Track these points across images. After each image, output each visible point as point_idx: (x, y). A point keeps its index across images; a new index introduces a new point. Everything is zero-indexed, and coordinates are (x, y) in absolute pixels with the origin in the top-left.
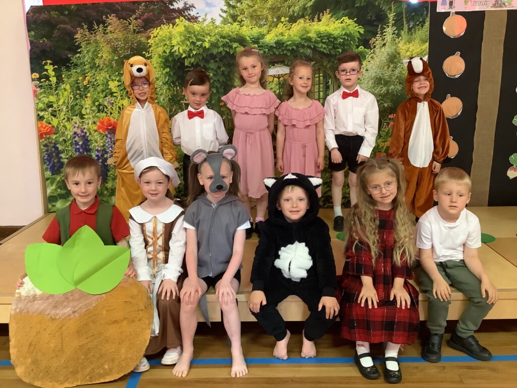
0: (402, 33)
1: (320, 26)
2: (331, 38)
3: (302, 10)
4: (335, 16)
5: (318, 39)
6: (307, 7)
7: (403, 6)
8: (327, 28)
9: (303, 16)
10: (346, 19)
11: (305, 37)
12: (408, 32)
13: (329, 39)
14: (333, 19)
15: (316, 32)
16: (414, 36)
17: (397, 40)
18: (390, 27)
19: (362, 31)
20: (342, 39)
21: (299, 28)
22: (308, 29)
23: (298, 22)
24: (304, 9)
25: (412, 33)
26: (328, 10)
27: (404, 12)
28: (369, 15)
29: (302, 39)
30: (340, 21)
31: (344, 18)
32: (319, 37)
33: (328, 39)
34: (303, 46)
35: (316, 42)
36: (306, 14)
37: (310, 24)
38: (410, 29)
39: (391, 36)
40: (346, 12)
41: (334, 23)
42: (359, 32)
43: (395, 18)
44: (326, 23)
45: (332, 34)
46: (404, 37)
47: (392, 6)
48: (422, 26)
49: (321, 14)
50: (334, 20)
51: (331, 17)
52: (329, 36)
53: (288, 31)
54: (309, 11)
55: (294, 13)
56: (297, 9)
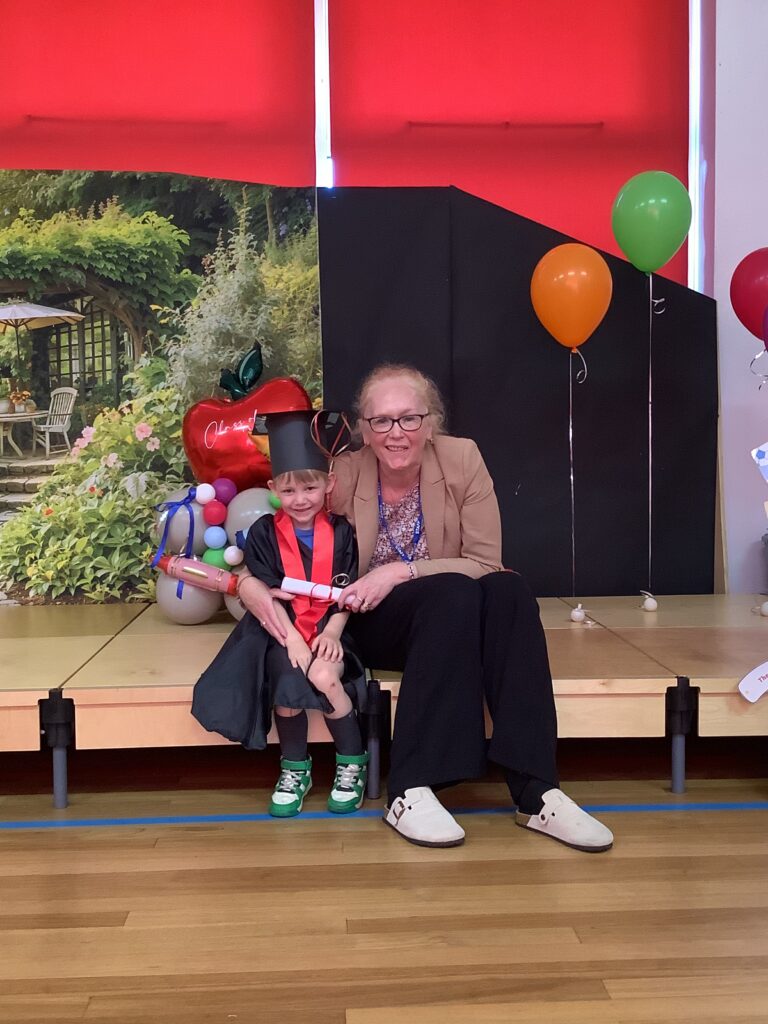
0: (266, 245)
1: (99, 227)
2: (124, 250)
3: (61, 195)
4: (130, 209)
5: (97, 252)
6: (72, 190)
7: (264, 194)
8: (115, 232)
9: (64, 207)
10: (152, 215)
11: (69, 247)
12: (277, 245)
13: (120, 253)
14: (125, 215)
15: (92, 239)
16: (290, 252)
17: (257, 260)
18: (241, 233)
19: (186, 239)
20: (146, 253)
21: (56, 229)
22: (75, 233)
23: (54, 218)
24: (67, 193)
25: (285, 247)
26: (115, 198)
27: (267, 205)
28: (199, 209)
29: (64, 252)
30: (141, 220)
31: (149, 213)
32: (98, 249)
33: (117, 253)
34: (67, 265)
35: (93, 258)
36: (71, 203)
37: (80, 222)
38: (280, 239)
39: (246, 251)
40: (151, 202)
41: (129, 222)
42: (179, 241)
43: (251, 217)
44: (112, 223)
45: (124, 244)
46: (269, 255)
47: (244, 194)
48: (305, 233)
49: (102, 204)
50: (129, 217)
51: (122, 210)
52: (119, 247)
53: (33, 235)
54: (76, 198)
55: (46, 201)
56: (50, 192)
